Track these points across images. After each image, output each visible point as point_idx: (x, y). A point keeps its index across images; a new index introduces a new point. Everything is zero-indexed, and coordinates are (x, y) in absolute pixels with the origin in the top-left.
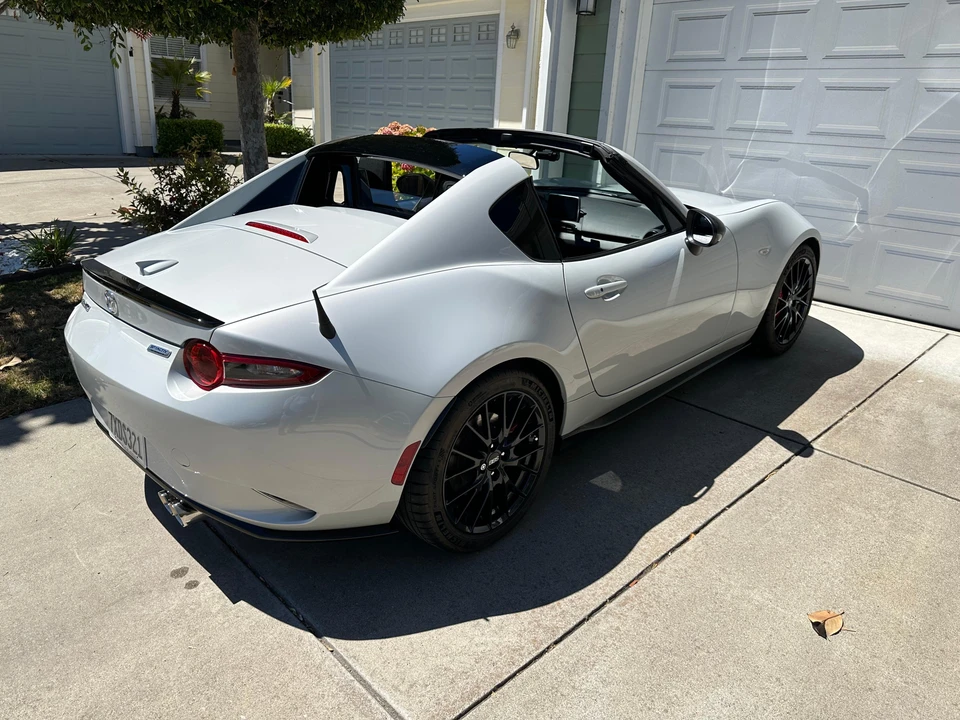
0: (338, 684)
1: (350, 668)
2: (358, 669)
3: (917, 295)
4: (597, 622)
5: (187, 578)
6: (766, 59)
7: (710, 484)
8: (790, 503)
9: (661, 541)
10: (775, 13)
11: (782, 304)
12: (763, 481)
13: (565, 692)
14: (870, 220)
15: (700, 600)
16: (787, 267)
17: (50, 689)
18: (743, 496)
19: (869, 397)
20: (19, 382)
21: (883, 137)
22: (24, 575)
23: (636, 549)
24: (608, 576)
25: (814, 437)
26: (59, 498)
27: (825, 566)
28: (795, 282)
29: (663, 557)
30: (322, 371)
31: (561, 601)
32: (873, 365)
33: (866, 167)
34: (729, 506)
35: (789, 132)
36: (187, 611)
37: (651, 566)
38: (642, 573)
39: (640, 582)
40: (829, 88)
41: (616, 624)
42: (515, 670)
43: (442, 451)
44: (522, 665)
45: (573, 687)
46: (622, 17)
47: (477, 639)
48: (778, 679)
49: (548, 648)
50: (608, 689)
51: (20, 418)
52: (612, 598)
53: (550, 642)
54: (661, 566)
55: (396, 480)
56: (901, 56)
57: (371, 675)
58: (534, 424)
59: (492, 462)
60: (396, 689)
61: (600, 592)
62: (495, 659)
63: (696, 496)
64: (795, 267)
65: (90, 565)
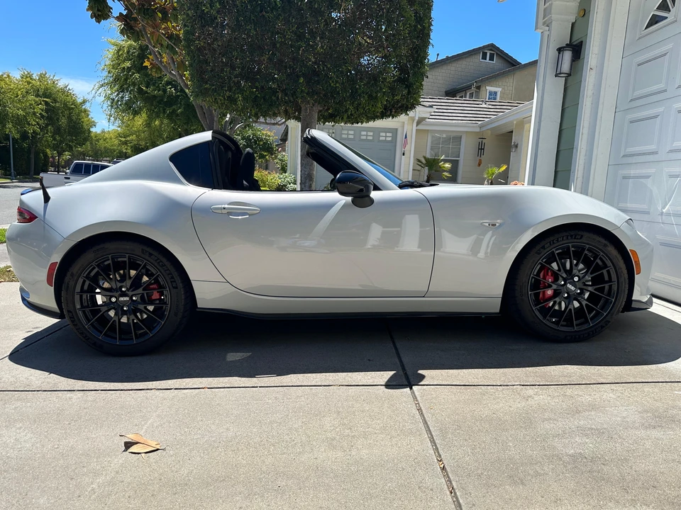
4: (73, 393)
5: (33, 330)
7: (280, 375)
23: (164, 381)
29: (166, 389)
31: (85, 382)
37: (151, 389)
38: (139, 389)
39: (128, 391)
46: (591, 73)
59: (123, 299)
61: (105, 386)
63: (257, 376)
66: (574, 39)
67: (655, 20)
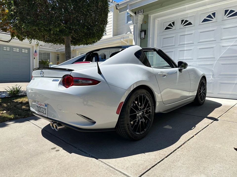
0: (105, 168)
1: (108, 165)
2: (110, 165)
3: (230, 93)
4: (176, 152)
5: (56, 149)
6: (185, 44)
7: (195, 127)
8: (217, 129)
9: (187, 137)
10: (185, 35)
11: (200, 91)
12: (208, 125)
13: (173, 167)
14: (215, 77)
15: (203, 147)
16: (200, 82)
17: (17, 174)
18: (204, 128)
19: (227, 111)
20: (6, 115)
21: (214, 58)
22: (8, 151)
23: (180, 138)
24: (175, 144)
25: (217, 118)
26: (17, 136)
27: (233, 139)
28: (202, 86)
29: (189, 140)
30: (99, 82)
31: (164, 149)
32: (225, 106)
33: (212, 65)
34: (202, 130)
35: (192, 59)
36: (57, 156)
37: (186, 142)
38: (184, 143)
39: (185, 144)
40: (200, 49)
41: (182, 153)
42: (157, 163)
43: (129, 106)
44: (158, 162)
45: (175, 166)
46: (150, 39)
47: (143, 157)
48: (232, 161)
49: (164, 158)
50: (185, 166)
51: (6, 122)
52: (178, 148)
53: (164, 157)
54: (189, 141)
55: (117, 113)
56: (215, 40)
57: (114, 166)
58: (149, 106)
59: (140, 114)
60: (123, 168)
61: (174, 147)
62: (150, 161)
63: (192, 128)
64: (202, 82)
65: (28, 148)
66: (142, 29)
67: (167, 28)
